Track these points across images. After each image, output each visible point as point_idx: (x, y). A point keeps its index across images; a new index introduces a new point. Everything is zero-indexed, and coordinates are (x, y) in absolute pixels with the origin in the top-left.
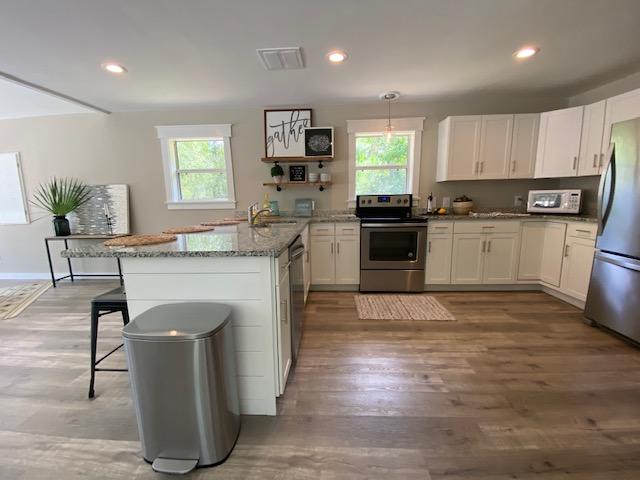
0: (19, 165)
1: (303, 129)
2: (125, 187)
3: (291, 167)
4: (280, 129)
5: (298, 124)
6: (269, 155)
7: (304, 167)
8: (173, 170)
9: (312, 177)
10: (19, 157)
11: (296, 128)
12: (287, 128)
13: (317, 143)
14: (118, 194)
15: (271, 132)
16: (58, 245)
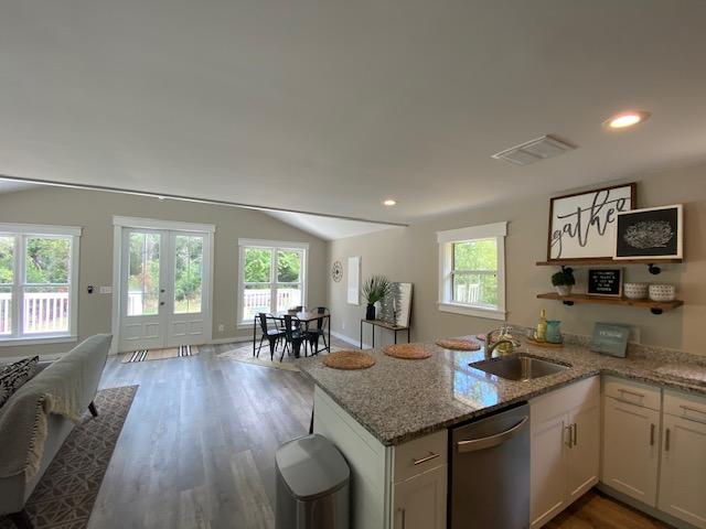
0: (360, 265)
1: (615, 216)
2: (410, 285)
3: (592, 272)
4: (573, 220)
5: (606, 208)
6: (554, 256)
7: (617, 273)
8: (447, 271)
9: (630, 290)
10: (361, 259)
11: (602, 215)
12: (586, 217)
13: (643, 234)
14: (405, 290)
15: (558, 225)
16: (368, 326)
